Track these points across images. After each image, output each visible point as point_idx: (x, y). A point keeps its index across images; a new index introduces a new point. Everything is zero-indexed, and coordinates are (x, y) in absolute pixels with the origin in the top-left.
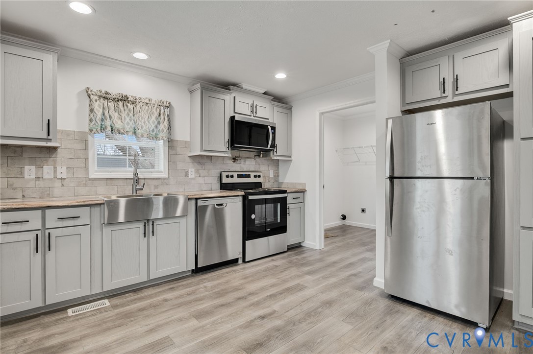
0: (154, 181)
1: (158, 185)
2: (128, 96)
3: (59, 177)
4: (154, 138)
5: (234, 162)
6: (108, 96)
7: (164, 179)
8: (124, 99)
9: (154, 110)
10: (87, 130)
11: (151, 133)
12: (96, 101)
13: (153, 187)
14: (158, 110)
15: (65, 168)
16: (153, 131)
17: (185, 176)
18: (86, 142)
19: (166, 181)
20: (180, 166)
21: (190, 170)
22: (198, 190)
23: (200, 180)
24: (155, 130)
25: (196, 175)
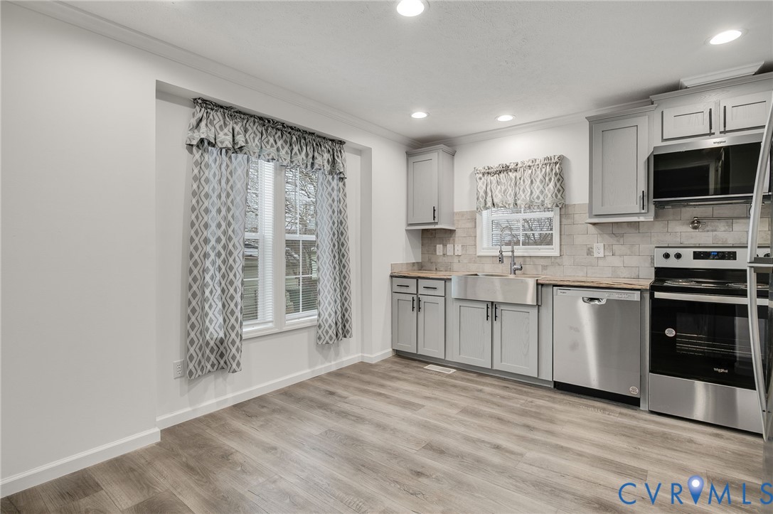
0: (542, 260)
1: (547, 266)
2: (508, 164)
3: (456, 254)
4: (540, 206)
5: (695, 228)
6: (490, 171)
7: (556, 257)
8: (506, 169)
9: (538, 172)
10: (476, 209)
11: (536, 201)
12: (480, 179)
13: (540, 268)
14: (544, 170)
15: (460, 246)
16: (538, 198)
17: (587, 254)
18: (475, 220)
19: (558, 260)
20: (579, 240)
21: (595, 245)
22: (610, 275)
23: (616, 261)
24: (540, 196)
25: (607, 254)
